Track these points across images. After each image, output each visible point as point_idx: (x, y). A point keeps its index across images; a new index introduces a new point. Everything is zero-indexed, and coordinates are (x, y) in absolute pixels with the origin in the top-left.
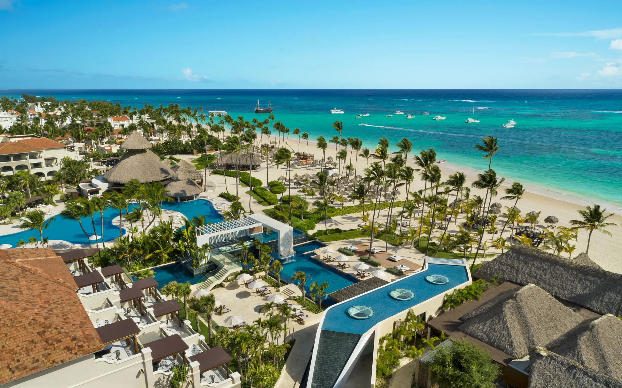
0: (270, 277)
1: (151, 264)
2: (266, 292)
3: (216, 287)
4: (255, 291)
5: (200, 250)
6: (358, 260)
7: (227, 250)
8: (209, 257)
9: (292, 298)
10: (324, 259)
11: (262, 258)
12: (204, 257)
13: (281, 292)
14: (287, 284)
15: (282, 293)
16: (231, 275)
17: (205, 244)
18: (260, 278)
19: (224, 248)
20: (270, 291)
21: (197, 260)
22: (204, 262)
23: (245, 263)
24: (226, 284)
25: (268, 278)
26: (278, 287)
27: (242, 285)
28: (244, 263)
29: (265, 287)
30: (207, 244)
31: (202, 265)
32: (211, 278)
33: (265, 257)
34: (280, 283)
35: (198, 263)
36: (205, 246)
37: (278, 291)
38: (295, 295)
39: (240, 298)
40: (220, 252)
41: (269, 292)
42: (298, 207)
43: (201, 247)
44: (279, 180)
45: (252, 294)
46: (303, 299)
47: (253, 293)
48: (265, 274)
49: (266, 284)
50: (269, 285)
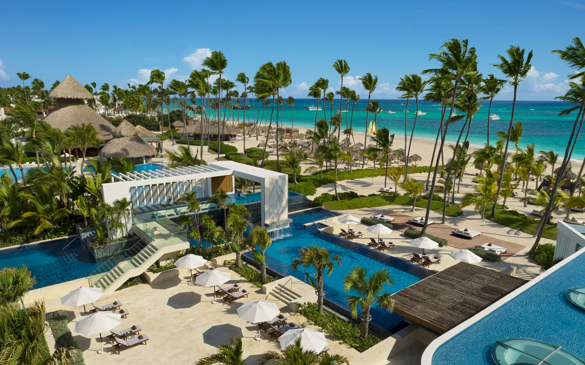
0: (245, 263)
1: (20, 238)
2: (235, 294)
3: (131, 282)
4: (213, 292)
5: (109, 209)
6: (401, 235)
7: (167, 214)
8: (129, 226)
9: (294, 308)
10: (341, 234)
11: (229, 223)
12: (121, 225)
13: (268, 293)
14: (280, 277)
15: (270, 296)
16: (166, 257)
17: (120, 199)
18: (225, 265)
19: (163, 212)
20: (244, 291)
21: (105, 229)
22: (119, 234)
23: (196, 234)
24: (153, 277)
25: (240, 265)
26: (263, 283)
27: (186, 278)
28: (192, 235)
29: (235, 282)
30: (125, 200)
31: (115, 241)
32: (124, 264)
33: (236, 222)
34: (266, 275)
35: (106, 236)
36: (122, 205)
37: (262, 291)
38: (299, 301)
39: (176, 307)
40: (153, 218)
41: (243, 294)
42: (290, 163)
43: (112, 206)
44: (258, 146)
45: (203, 298)
46: (319, 311)
47: (208, 295)
48: (235, 258)
49: (237, 277)
50: (243, 279)
